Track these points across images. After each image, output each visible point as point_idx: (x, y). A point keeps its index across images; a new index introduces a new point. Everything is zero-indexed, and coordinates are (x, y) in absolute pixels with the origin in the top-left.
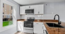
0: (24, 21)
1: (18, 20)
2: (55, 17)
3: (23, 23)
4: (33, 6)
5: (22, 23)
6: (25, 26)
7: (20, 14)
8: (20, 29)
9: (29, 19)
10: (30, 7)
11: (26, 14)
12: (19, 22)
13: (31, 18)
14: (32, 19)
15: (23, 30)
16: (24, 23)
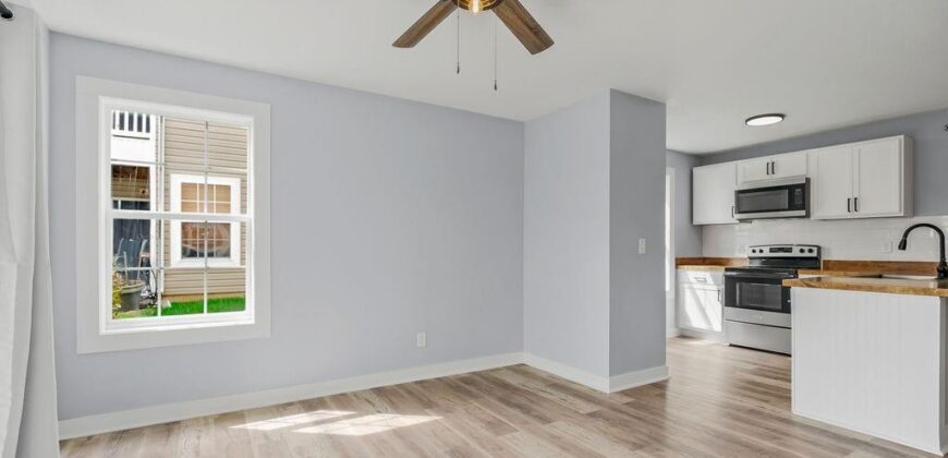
0: (727, 270)
1: (681, 262)
2: (906, 235)
3: (721, 279)
4: (800, 156)
5: (710, 280)
6: (730, 300)
7: (698, 220)
8: (695, 321)
9: (767, 253)
10: (771, 168)
11: (741, 221)
12: (692, 274)
13: (790, 250)
14: (796, 253)
15: (717, 327)
16: (730, 282)
